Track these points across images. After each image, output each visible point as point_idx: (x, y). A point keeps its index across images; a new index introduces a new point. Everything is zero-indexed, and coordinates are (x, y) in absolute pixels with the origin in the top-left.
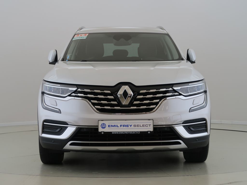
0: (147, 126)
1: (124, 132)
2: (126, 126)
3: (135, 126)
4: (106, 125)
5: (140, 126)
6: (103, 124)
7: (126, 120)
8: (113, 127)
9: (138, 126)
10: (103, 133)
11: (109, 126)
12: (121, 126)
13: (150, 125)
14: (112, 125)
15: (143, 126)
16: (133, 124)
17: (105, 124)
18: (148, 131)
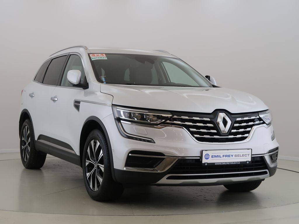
0: (246, 155)
1: (226, 163)
2: (228, 156)
3: (236, 156)
4: (209, 156)
5: (240, 156)
6: (207, 154)
7: (228, 150)
8: (216, 157)
9: (238, 156)
10: (206, 164)
11: (212, 157)
12: (223, 156)
13: (248, 154)
14: (215, 156)
15: (243, 155)
16: (234, 154)
17: (208, 154)
18: (247, 161)
